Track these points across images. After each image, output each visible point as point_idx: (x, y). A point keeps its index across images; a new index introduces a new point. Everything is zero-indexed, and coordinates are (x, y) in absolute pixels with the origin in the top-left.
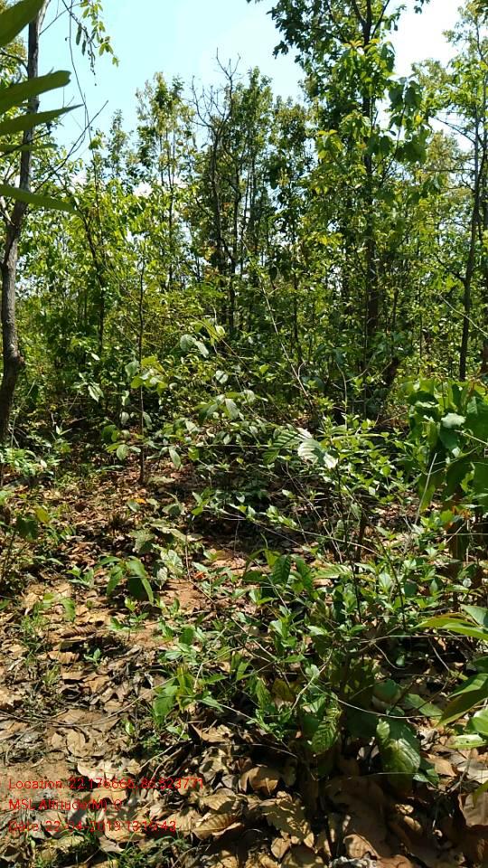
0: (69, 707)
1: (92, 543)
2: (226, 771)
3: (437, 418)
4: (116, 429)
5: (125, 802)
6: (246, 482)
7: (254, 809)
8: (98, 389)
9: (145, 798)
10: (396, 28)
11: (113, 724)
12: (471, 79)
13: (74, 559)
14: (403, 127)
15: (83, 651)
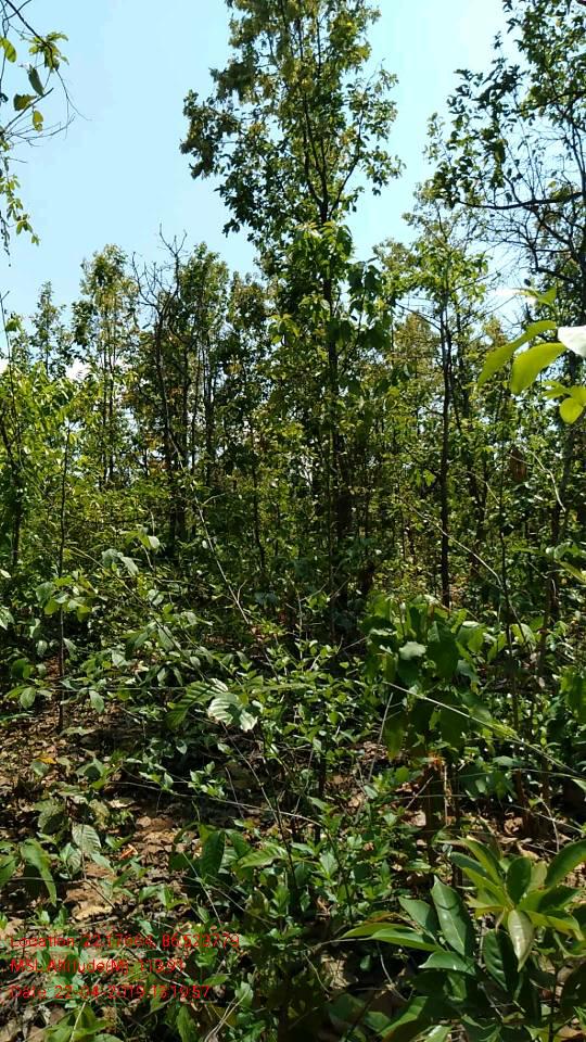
3: (395, 649)
4: (29, 663)
8: (8, 614)
10: (354, 209)
14: (364, 312)
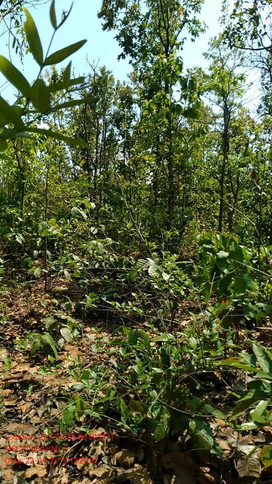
0: (9, 422)
1: (18, 326)
2: (104, 454)
3: (214, 253)
4: (31, 260)
5: (46, 476)
6: (106, 290)
7: (121, 475)
8: (22, 237)
9: (58, 472)
10: (182, 49)
11: (36, 430)
12: (221, 77)
13: (8, 335)
14: (187, 100)
15: (16, 388)
